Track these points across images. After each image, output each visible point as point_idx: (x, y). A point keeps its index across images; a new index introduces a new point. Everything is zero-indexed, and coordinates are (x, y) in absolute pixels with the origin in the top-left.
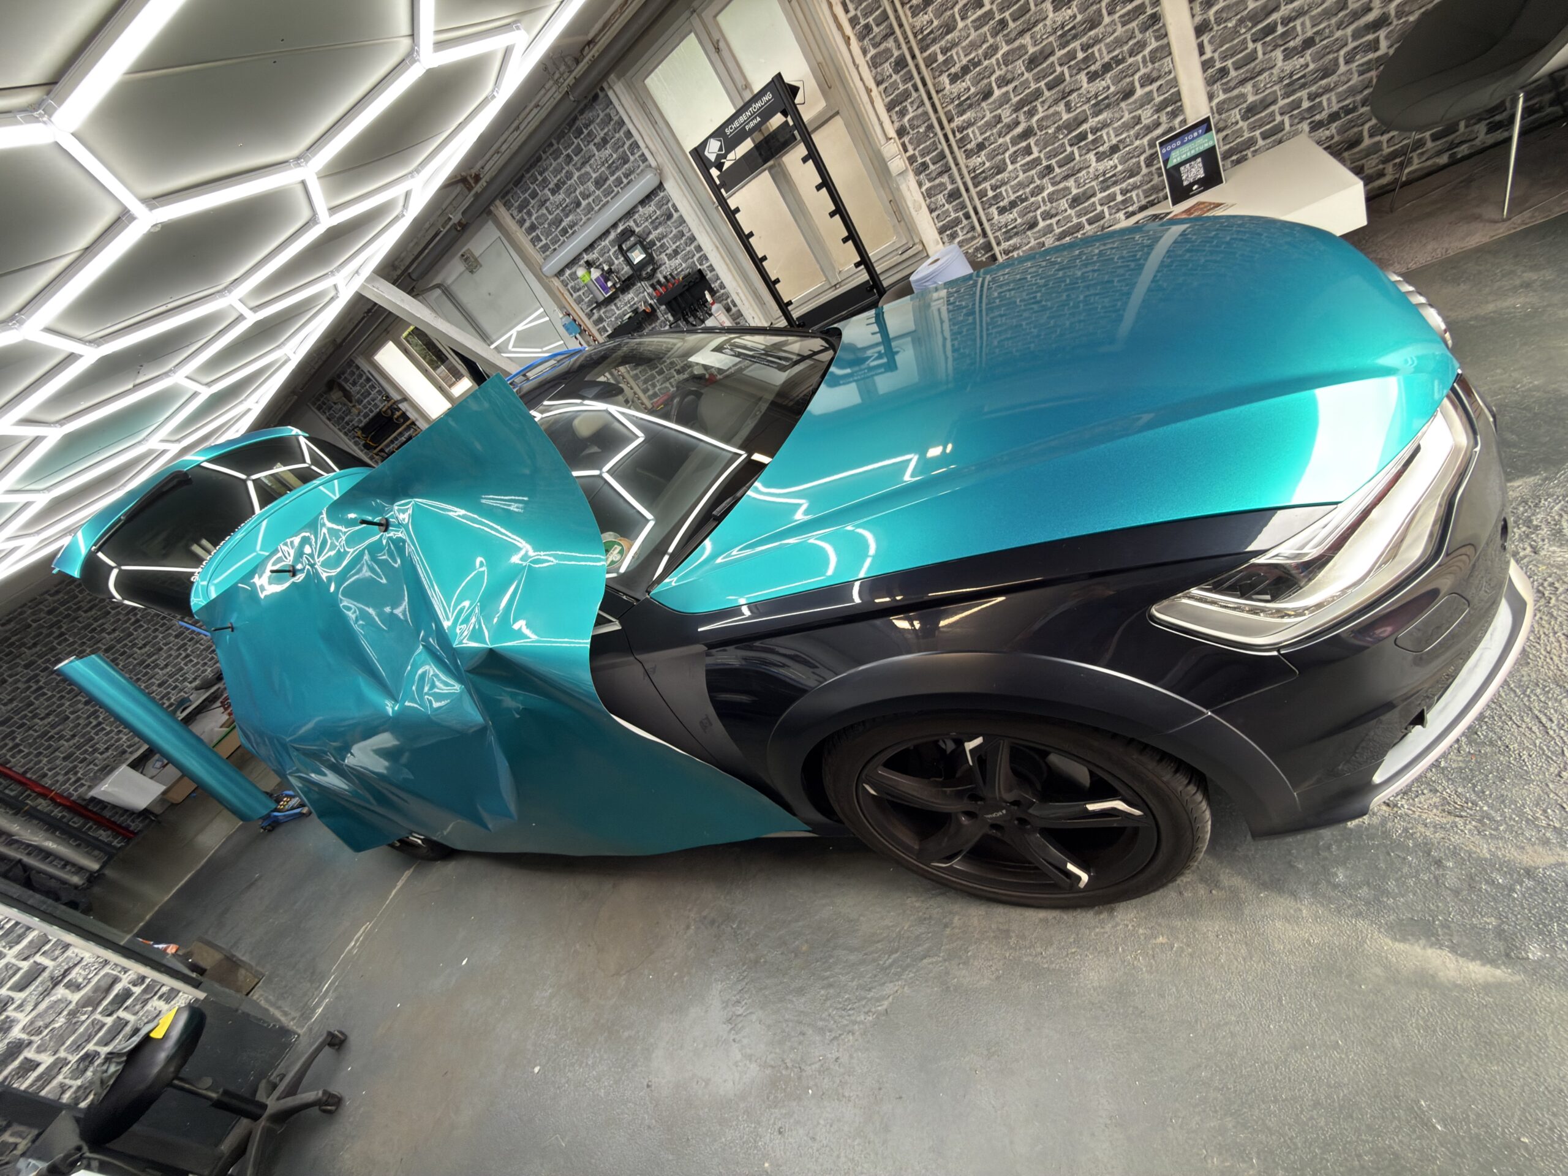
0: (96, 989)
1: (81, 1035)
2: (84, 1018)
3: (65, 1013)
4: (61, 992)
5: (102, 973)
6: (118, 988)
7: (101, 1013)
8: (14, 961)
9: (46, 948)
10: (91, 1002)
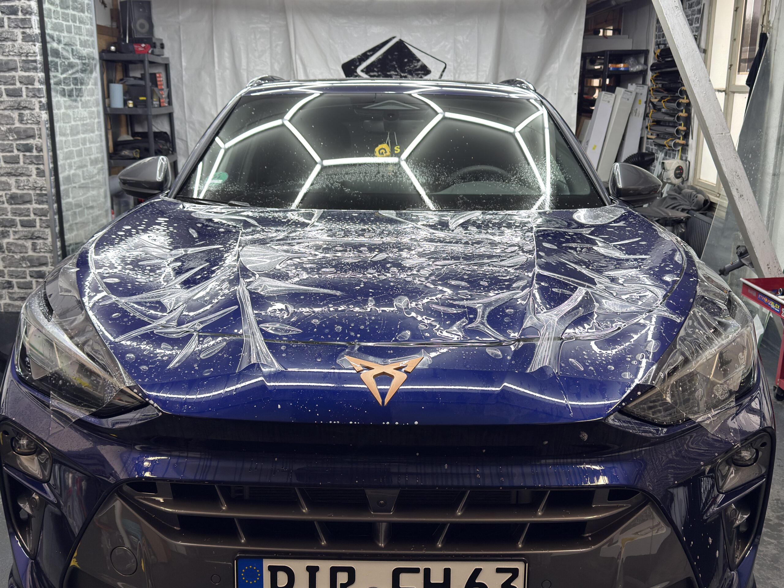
0: (38, 259)
1: (17, 271)
2: (24, 265)
3: (22, 255)
4: (29, 244)
5: (46, 254)
6: (43, 269)
7: (30, 271)
8: (31, 210)
9: (44, 218)
10: (33, 262)
